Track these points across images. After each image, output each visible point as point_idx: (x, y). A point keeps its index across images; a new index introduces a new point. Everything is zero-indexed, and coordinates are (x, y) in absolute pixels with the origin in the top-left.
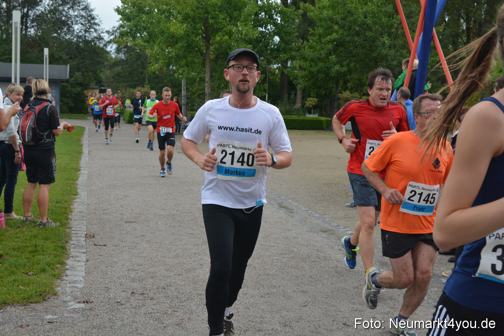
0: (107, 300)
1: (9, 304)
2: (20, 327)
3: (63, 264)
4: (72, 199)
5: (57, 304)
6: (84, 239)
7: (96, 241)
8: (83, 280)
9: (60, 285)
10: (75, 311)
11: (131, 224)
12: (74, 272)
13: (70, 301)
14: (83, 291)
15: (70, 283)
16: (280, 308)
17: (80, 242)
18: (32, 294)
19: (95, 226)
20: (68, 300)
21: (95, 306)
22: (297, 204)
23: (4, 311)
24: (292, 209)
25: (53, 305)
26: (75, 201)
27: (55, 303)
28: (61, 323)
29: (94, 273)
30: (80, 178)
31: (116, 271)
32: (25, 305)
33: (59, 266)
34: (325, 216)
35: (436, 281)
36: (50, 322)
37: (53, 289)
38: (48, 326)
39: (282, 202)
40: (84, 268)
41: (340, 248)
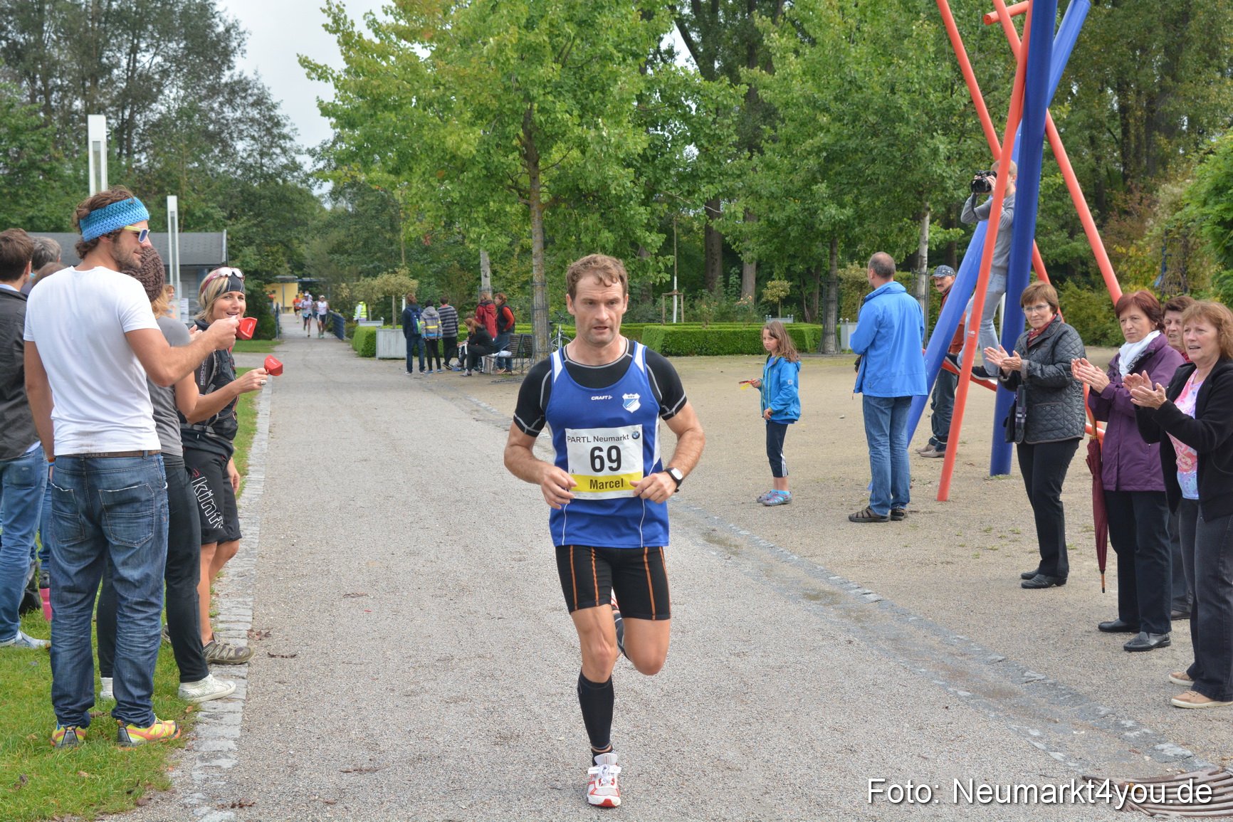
0: (290, 799)
5: (169, 814)
7: (273, 647)
8: (235, 748)
11: (361, 599)
12: (214, 729)
13: (199, 806)
14: (235, 778)
15: (202, 758)
18: (107, 792)
19: (273, 610)
20: (195, 801)
21: (260, 814)
22: (748, 533)
24: (736, 546)
25: (158, 816)
27: (163, 812)
29: (265, 727)
30: (246, 491)
31: (316, 722)
34: (814, 559)
37: (162, 775)
39: (714, 530)
40: (239, 716)
41: (851, 638)
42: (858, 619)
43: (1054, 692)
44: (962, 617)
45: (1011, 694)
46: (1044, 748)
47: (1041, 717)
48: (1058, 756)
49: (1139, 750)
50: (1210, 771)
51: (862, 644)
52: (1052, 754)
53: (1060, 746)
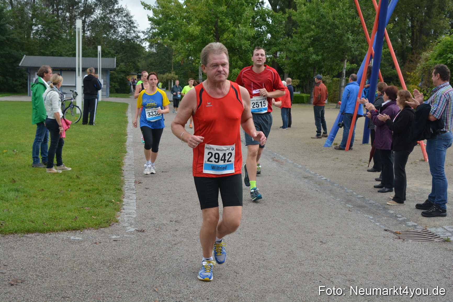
1: (87, 228)
2: (95, 243)
3: (121, 201)
4: (123, 156)
5: (119, 228)
6: (134, 184)
7: (142, 186)
8: (135, 212)
9: (120, 216)
10: (131, 233)
11: (167, 173)
12: (129, 207)
13: (127, 227)
14: (136, 220)
15: (126, 214)
16: (274, 231)
17: (131, 186)
18: (101, 222)
20: (126, 225)
22: (286, 158)
23: (83, 233)
24: (282, 162)
25: (116, 229)
26: (125, 157)
28: (123, 241)
29: (143, 207)
30: (127, 140)
32: (97, 229)
33: (118, 203)
34: (306, 167)
35: (386, 212)
36: (115, 241)
37: (115, 218)
38: (114, 243)
39: (275, 157)
40: (135, 204)
41: (317, 189)
42: (319, 185)
43: (378, 207)
44: (351, 185)
45: (365, 207)
46: (374, 221)
47: (373, 213)
48: (378, 224)
49: (402, 223)
50: (422, 229)
51: (320, 191)
52: (376, 223)
53: (378, 221)
